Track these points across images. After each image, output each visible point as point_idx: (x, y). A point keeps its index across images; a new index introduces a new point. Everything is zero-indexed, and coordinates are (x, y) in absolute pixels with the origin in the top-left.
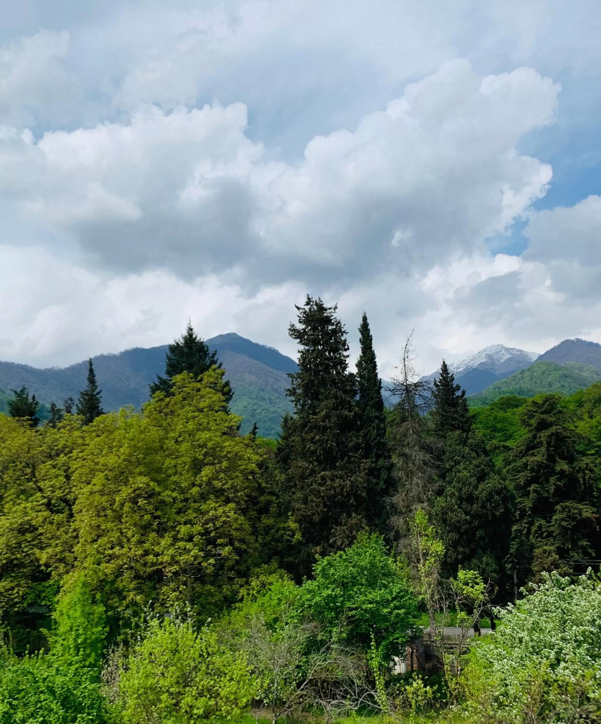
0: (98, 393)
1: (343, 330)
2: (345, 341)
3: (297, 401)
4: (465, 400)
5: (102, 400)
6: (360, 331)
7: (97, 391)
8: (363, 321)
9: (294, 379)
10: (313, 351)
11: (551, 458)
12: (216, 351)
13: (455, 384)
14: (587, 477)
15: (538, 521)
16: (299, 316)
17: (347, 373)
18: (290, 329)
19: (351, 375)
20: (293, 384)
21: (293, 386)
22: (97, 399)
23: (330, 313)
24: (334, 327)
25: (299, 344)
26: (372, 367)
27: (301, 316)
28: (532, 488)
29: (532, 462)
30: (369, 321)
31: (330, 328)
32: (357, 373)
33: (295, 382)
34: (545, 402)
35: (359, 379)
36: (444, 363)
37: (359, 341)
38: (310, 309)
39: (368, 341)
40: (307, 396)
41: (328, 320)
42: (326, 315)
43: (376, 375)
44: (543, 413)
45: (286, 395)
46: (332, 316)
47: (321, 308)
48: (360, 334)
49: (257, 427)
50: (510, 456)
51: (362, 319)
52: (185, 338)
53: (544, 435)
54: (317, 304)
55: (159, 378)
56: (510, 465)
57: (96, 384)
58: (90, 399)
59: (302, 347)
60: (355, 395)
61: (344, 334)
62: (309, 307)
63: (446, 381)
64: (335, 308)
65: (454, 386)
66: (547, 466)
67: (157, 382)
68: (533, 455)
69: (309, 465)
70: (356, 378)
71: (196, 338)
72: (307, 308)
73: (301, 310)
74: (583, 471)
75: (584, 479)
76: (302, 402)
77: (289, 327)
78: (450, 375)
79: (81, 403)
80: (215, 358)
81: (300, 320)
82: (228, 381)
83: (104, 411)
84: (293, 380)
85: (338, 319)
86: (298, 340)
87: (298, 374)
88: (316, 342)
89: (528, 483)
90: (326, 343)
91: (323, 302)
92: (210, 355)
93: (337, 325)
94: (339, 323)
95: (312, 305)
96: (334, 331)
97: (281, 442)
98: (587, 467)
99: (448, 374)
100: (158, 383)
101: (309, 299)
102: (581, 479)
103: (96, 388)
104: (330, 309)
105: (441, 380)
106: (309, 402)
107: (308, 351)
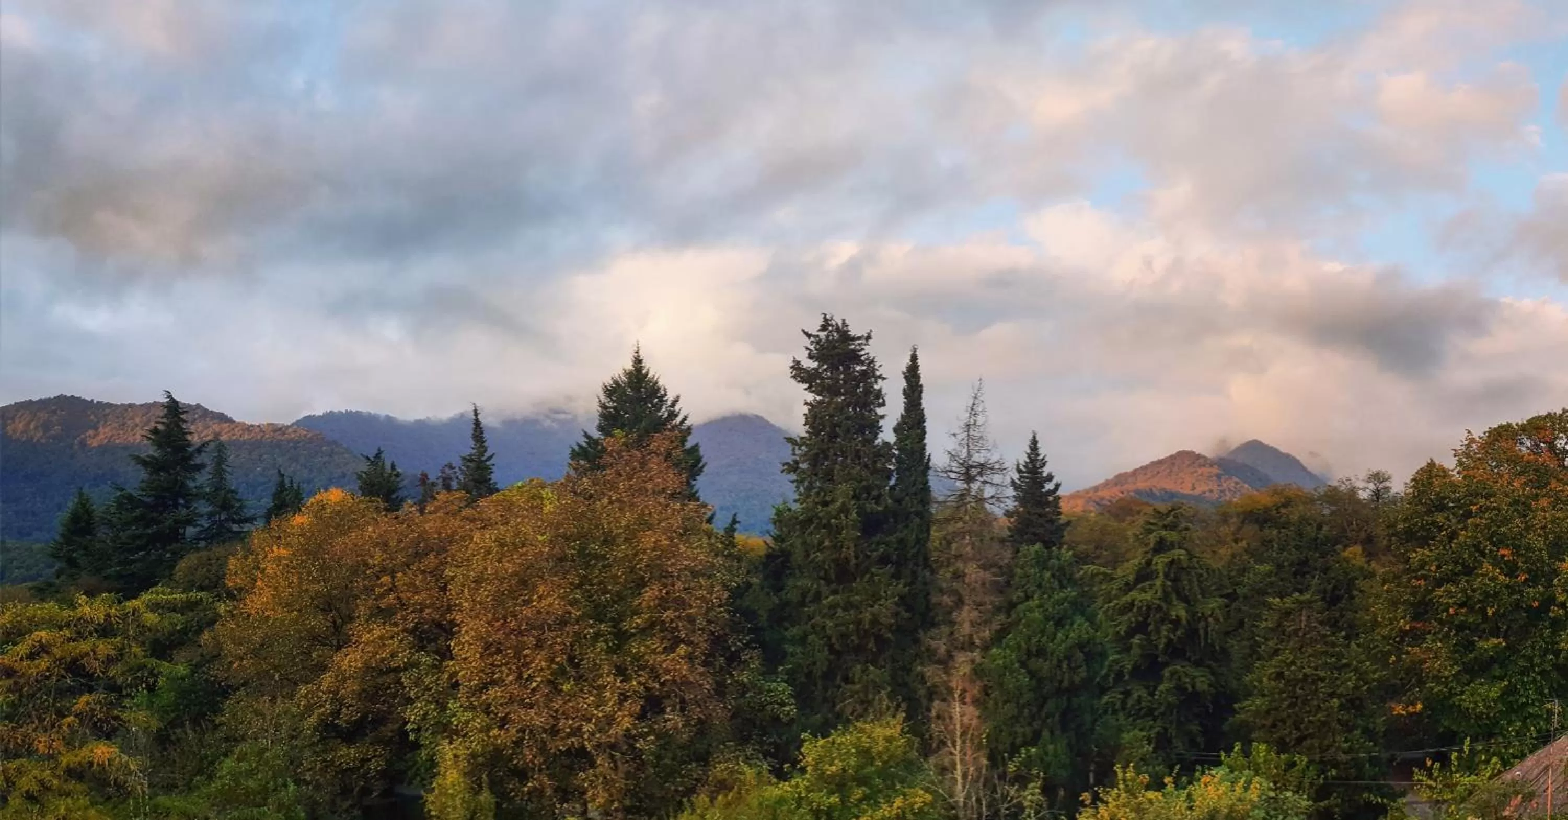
0: (489, 458)
1: (878, 373)
2: (880, 391)
3: (800, 482)
4: (1059, 498)
5: (494, 469)
6: (906, 377)
7: (487, 455)
8: (911, 361)
9: (797, 447)
10: (829, 403)
11: (1166, 597)
12: (678, 397)
13: (1046, 471)
14: (1210, 629)
15: (1137, 690)
16: (807, 349)
17: (878, 441)
18: (792, 367)
19: (886, 444)
20: (794, 454)
21: (794, 457)
22: (488, 468)
23: (859, 344)
24: (864, 368)
25: (806, 392)
26: (917, 435)
27: (812, 347)
28: (1136, 640)
29: (1141, 601)
30: (920, 362)
31: (858, 368)
32: (895, 444)
33: (798, 452)
34: (1170, 511)
35: (897, 452)
36: (1034, 437)
37: (901, 392)
38: (827, 337)
39: (916, 394)
40: (816, 475)
41: (855, 357)
42: (852, 347)
43: (923, 448)
44: (1165, 527)
45: (782, 472)
46: (863, 349)
47: (845, 336)
48: (904, 380)
49: (738, 519)
50: (1112, 588)
51: (909, 358)
52: (629, 375)
53: (1160, 562)
54: (838, 330)
55: (586, 435)
56: (1110, 602)
57: (486, 444)
58: (478, 468)
59: (810, 397)
60: (889, 478)
61: (880, 381)
62: (825, 333)
63: (1034, 466)
64: (869, 338)
65: (1045, 475)
66: (1159, 608)
67: (583, 441)
68: (1143, 590)
69: (812, 585)
70: (893, 451)
71: (647, 374)
72: (823, 335)
73: (812, 339)
74: (1206, 619)
75: (1206, 633)
76: (806, 484)
77: (792, 364)
78: (1041, 457)
79: (463, 473)
80: (677, 408)
81: (809, 354)
82: (697, 445)
83: (498, 486)
84: (794, 450)
85: (872, 355)
86: (806, 386)
87: (802, 438)
88: (833, 391)
89: (1131, 633)
90: (851, 392)
91: (850, 328)
92: (669, 403)
93: (869, 364)
94: (872, 361)
95: (831, 332)
96: (864, 373)
97: (772, 545)
98: (1212, 613)
99: (1038, 455)
100: (584, 445)
101: (826, 320)
102: (1202, 632)
103: (485, 451)
104: (859, 338)
105: (1026, 463)
106: (818, 484)
107: (820, 402)
